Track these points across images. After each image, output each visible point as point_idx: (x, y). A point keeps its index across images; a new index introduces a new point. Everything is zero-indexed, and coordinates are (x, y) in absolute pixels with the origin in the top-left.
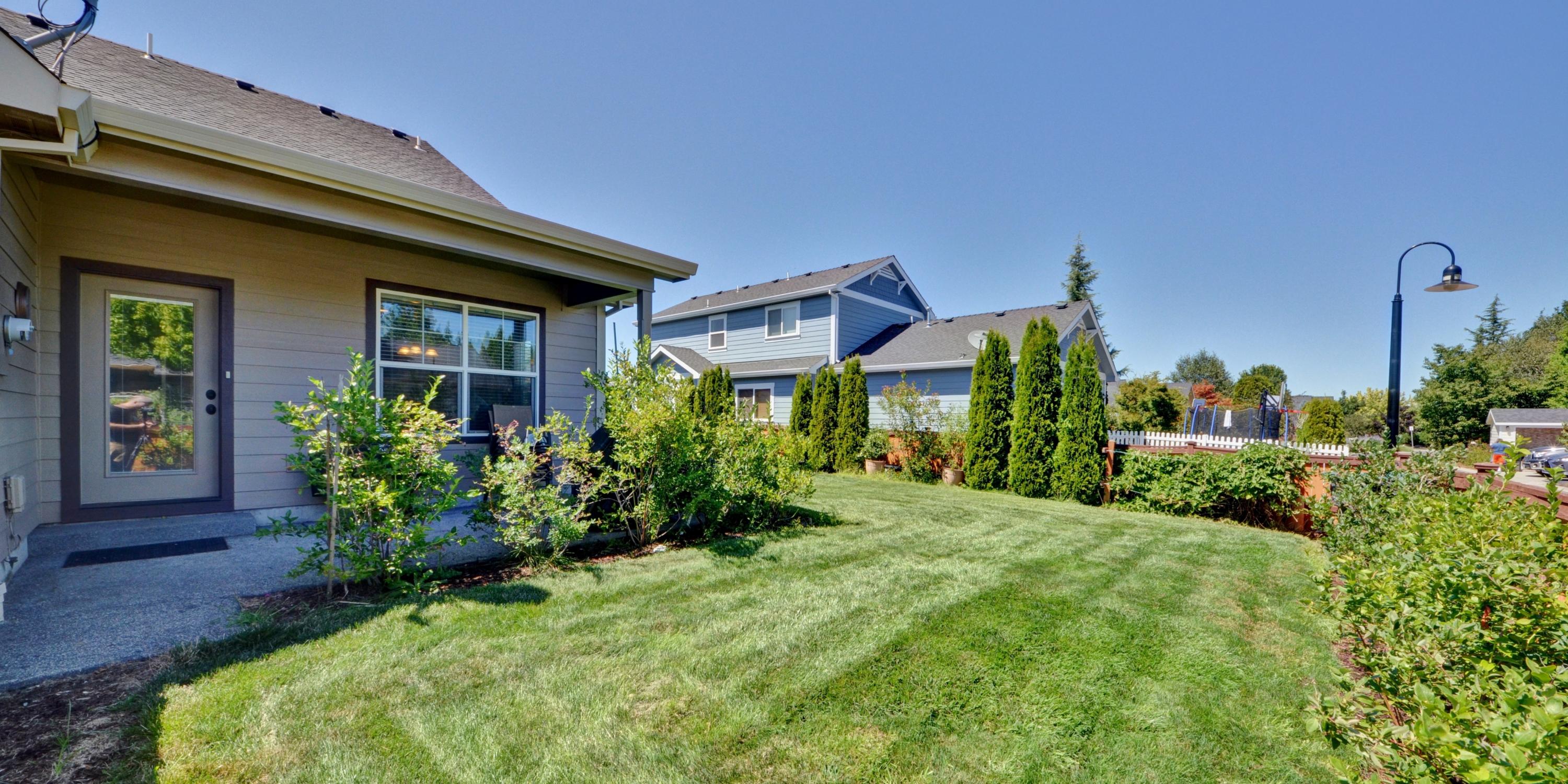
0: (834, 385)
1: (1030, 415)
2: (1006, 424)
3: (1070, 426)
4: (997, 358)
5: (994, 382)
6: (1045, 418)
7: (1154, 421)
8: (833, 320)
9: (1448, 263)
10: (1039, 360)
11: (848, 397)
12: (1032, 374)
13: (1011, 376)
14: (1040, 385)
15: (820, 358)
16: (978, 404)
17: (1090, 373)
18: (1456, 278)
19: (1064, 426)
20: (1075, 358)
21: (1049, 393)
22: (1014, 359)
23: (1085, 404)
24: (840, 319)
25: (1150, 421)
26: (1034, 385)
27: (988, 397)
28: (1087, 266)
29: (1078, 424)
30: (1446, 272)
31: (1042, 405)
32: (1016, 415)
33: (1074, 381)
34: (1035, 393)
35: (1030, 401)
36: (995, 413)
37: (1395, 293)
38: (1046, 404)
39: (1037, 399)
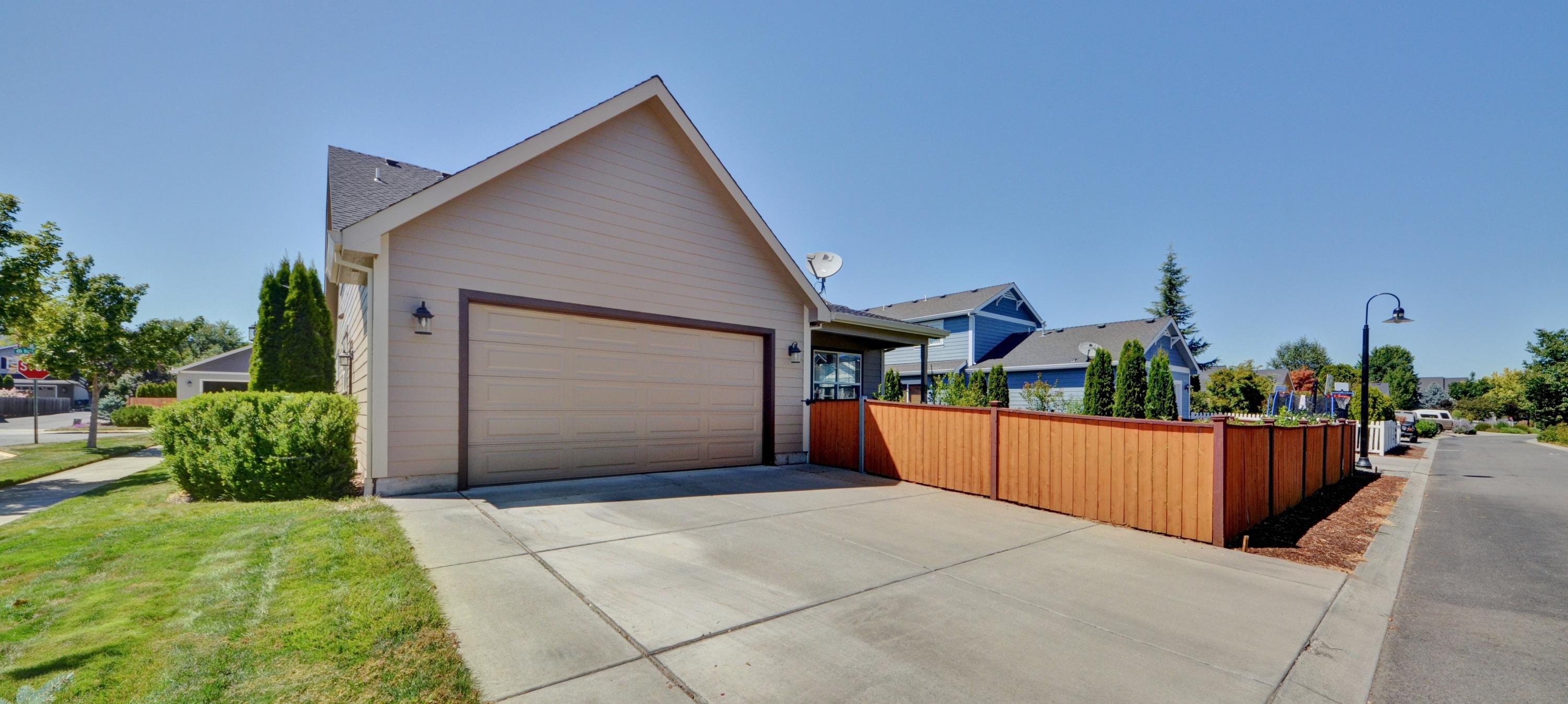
0: (983, 382)
1: (1126, 401)
2: (1109, 407)
3: (1152, 407)
4: (1103, 365)
5: (1101, 381)
6: (1136, 403)
7: (1241, 405)
8: (970, 334)
9: (1396, 307)
10: (1131, 367)
11: (994, 390)
12: (1127, 375)
13: (1113, 377)
14: (1132, 382)
15: (960, 361)
16: (1090, 394)
17: (1166, 375)
18: (1400, 315)
19: (1148, 408)
20: (1155, 366)
21: (1138, 387)
22: (1115, 362)
23: (1162, 394)
24: (976, 333)
25: (1238, 405)
26: (1128, 382)
27: (1097, 390)
28: (1179, 271)
29: (1158, 406)
30: (1395, 312)
31: (1134, 395)
32: (1116, 401)
33: (1155, 380)
34: (1129, 387)
35: (1126, 392)
36: (1102, 400)
37: (1365, 324)
38: (1136, 394)
39: (1130, 391)
